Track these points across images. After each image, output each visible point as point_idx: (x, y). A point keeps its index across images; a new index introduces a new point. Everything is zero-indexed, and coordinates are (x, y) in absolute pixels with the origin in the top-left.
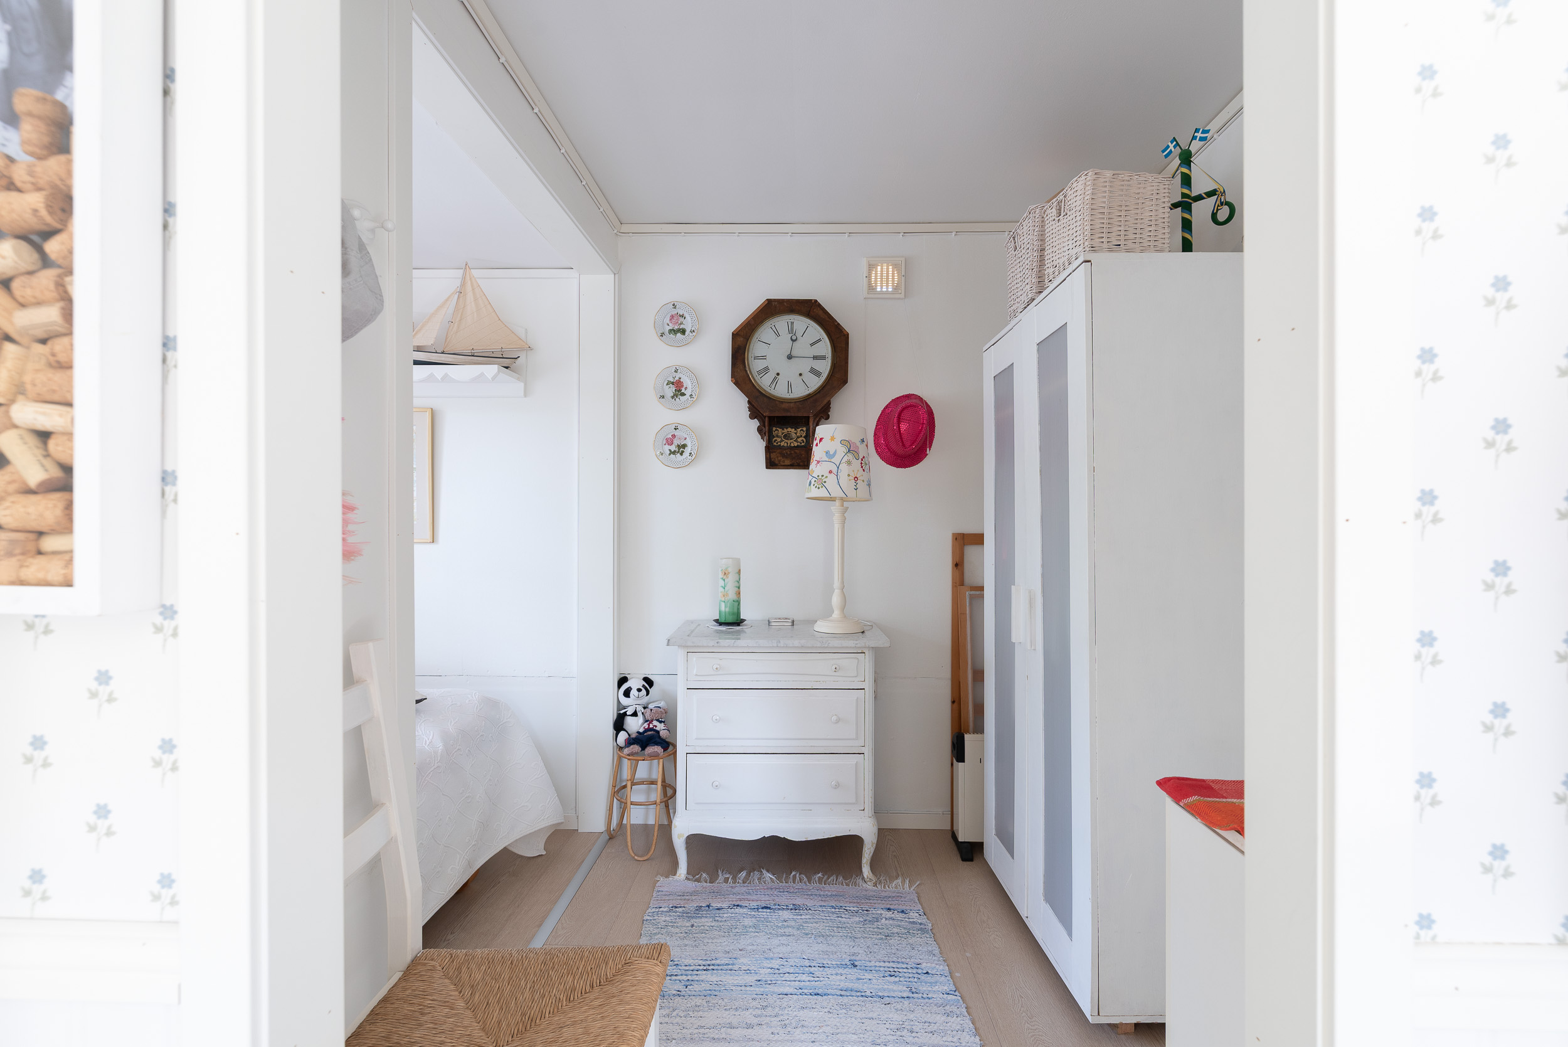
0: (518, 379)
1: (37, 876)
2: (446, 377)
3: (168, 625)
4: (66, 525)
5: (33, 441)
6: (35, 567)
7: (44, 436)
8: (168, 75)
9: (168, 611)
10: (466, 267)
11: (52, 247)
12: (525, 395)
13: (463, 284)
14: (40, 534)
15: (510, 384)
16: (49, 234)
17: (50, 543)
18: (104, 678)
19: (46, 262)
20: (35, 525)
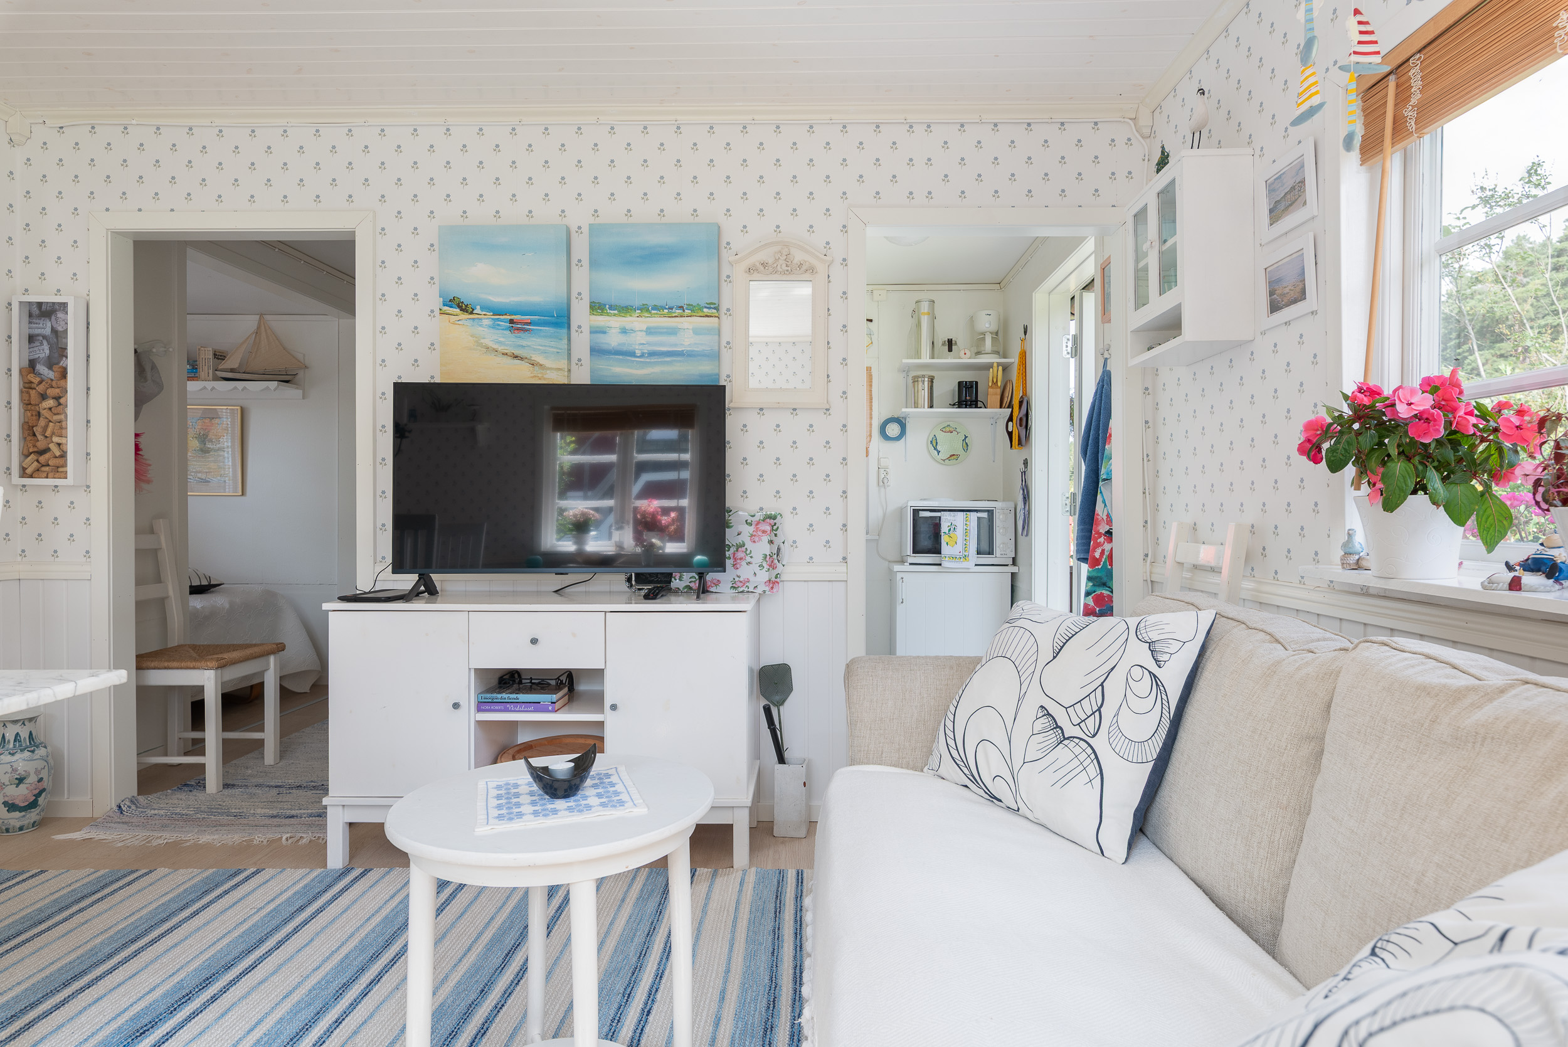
0: (297, 388)
1: (55, 552)
2: (244, 388)
3: (88, 490)
4: (65, 465)
5: (57, 445)
6: (57, 475)
7: (59, 444)
8: (88, 356)
9: (88, 487)
10: (261, 315)
11: (62, 401)
12: (303, 398)
13: (259, 327)
14: (58, 467)
15: (290, 392)
16: (60, 398)
17: (60, 470)
18: (72, 503)
19: (60, 404)
20: (57, 465)
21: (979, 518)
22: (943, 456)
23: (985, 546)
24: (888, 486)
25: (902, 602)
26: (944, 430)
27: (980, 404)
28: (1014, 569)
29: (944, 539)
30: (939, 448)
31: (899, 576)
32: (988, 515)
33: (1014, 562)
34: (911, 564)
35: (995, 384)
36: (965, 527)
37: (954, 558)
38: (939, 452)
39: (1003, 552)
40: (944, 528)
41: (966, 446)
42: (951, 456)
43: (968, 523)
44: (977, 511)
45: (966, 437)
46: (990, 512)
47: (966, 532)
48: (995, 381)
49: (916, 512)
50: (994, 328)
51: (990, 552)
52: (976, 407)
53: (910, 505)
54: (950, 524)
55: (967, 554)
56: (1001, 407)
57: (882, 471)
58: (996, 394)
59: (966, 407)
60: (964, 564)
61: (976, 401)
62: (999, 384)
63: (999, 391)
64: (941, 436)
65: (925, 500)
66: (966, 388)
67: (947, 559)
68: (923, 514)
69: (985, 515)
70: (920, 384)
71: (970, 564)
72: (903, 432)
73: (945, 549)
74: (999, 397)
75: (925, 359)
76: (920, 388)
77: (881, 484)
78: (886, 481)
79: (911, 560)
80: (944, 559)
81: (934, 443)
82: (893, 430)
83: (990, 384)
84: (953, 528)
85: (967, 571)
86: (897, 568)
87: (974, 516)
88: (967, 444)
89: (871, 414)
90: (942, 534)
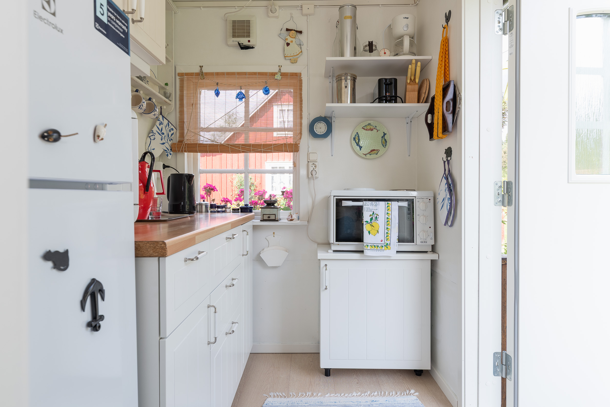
21: (400, 207)
22: (365, 150)
23: (406, 235)
24: (316, 178)
25: (326, 289)
26: (365, 128)
27: (398, 99)
28: (434, 256)
29: (366, 228)
30: (361, 143)
31: (323, 264)
32: (409, 205)
33: (434, 249)
34: (335, 251)
35: (413, 81)
36: (386, 216)
37: (375, 246)
38: (361, 148)
39: (422, 240)
40: (366, 217)
41: (385, 143)
42: (372, 151)
43: (390, 212)
44: (398, 200)
45: (385, 134)
46: (411, 202)
47: (388, 221)
48: (413, 78)
49: (339, 202)
50: (411, 30)
51: (412, 240)
52: (396, 102)
53: (333, 194)
54: (371, 213)
55: (388, 242)
56: (418, 102)
57: (310, 164)
58: (414, 91)
59: (386, 102)
60: (386, 253)
61: (396, 96)
62: (417, 81)
63: (416, 87)
64: (363, 134)
65: (348, 189)
66: (386, 85)
67: (369, 248)
68: (345, 204)
69: (405, 204)
70: (343, 82)
71: (391, 252)
72: (329, 131)
73: (367, 237)
74: (416, 93)
75: (348, 57)
76: (343, 86)
77: (310, 175)
78: (314, 173)
79: (334, 248)
80: (366, 248)
81: (356, 139)
82: (321, 128)
83: (409, 81)
84: (374, 217)
85: (388, 259)
86: (321, 255)
87: (395, 205)
88: (385, 140)
89: (301, 115)
90: (365, 223)
